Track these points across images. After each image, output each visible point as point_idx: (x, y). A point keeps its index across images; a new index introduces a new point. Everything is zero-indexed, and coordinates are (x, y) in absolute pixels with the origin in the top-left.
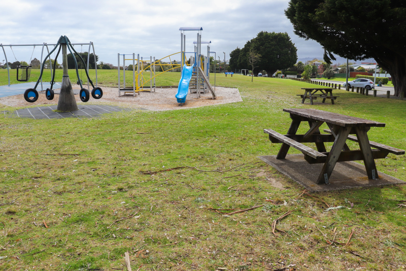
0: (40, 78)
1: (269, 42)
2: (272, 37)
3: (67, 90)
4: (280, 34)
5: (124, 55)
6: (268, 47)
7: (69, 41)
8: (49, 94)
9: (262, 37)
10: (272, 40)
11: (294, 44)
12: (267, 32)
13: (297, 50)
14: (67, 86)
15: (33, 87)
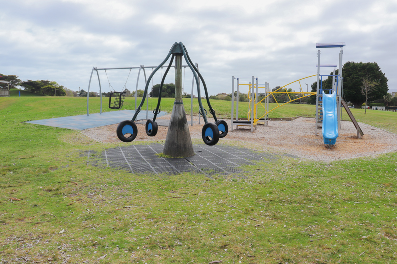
0: (141, 105)
1: (357, 73)
2: (360, 68)
3: (179, 124)
4: (368, 64)
5: (238, 79)
6: (356, 78)
7: (186, 51)
8: (150, 127)
9: (349, 67)
10: (360, 71)
11: (384, 74)
12: (354, 63)
13: (387, 80)
14: (180, 118)
15: (130, 119)
